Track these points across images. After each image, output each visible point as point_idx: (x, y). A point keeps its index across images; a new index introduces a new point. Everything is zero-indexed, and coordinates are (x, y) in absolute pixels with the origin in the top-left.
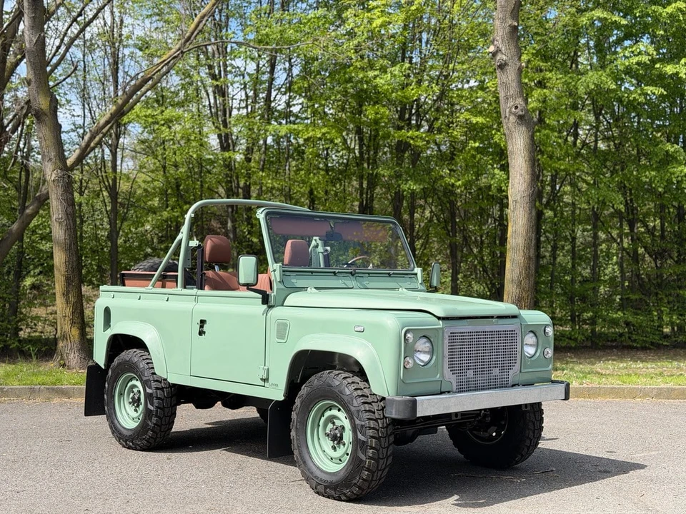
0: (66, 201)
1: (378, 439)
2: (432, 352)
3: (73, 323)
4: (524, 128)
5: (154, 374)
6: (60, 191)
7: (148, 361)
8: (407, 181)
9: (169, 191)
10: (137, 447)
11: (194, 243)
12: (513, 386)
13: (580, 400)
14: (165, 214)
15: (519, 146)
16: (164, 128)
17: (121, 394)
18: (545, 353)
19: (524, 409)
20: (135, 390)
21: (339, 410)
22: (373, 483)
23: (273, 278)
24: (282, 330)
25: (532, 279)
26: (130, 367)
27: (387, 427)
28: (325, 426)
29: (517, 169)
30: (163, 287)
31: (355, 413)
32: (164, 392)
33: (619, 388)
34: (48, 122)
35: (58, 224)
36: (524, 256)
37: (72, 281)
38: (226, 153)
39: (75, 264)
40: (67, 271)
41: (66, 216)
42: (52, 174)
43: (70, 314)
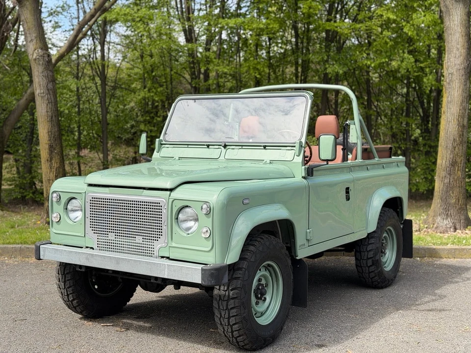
0: (47, 77)
6: (41, 69)
8: (333, 64)
9: (146, 75)
14: (142, 94)
15: (456, 22)
16: (139, 25)
29: (454, 43)
35: (40, 98)
36: (458, 125)
37: (55, 149)
38: (190, 45)
39: (57, 134)
40: (50, 140)
41: (47, 91)
42: (33, 53)
43: (54, 178)
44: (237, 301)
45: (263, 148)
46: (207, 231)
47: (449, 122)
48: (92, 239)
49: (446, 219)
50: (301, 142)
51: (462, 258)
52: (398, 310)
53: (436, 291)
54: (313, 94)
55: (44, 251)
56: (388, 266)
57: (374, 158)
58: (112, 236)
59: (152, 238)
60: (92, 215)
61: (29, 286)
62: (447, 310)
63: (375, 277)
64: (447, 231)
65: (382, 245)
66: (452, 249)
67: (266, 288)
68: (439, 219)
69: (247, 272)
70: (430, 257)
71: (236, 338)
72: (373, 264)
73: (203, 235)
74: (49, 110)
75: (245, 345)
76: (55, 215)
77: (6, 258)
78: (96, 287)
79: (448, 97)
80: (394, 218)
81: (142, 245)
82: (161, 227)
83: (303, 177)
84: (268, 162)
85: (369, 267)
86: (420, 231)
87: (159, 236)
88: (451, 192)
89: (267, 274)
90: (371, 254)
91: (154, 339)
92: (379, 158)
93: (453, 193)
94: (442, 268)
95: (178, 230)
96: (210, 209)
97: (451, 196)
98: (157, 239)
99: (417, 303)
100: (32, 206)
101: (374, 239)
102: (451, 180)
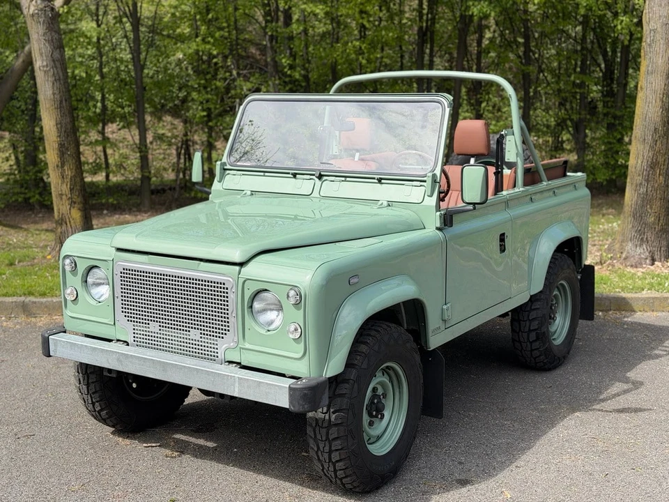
0: (51, 41)
3: (72, 203)
6: (41, 29)
9: (198, 17)
14: (193, 46)
35: (43, 73)
36: (662, 107)
37: (67, 149)
39: (69, 127)
40: (60, 136)
41: (52, 63)
42: (29, 6)
43: (68, 192)
44: (342, 428)
45: (376, 181)
46: (296, 330)
47: (649, 103)
48: (125, 329)
49: (640, 246)
50: (434, 176)
51: (663, 311)
52: (574, 411)
53: (628, 374)
54: (452, 98)
55: (55, 345)
56: (558, 337)
57: (541, 181)
58: (154, 327)
59: (215, 334)
60: (123, 294)
61: (38, 371)
62: (645, 410)
63: (540, 356)
64: (641, 264)
65: (551, 308)
66: (650, 298)
67: (383, 401)
68: (629, 246)
69: (356, 385)
70: (618, 310)
71: (341, 479)
72: (538, 339)
73: (291, 336)
74: (57, 92)
75: (355, 487)
76: (68, 291)
77: (3, 318)
78: (134, 385)
79: (648, 66)
80: (569, 267)
81: (200, 344)
82: (228, 318)
83: (437, 229)
84: (385, 204)
85: (531, 343)
86: (602, 264)
87: (224, 332)
88: (648, 207)
89: (385, 379)
90: (535, 325)
91: (220, 470)
92: (549, 180)
93: (651, 208)
94: (634, 331)
95: (253, 324)
96: (301, 297)
97: (648, 212)
98: (221, 335)
99: (602, 397)
100: (39, 213)
101: (539, 303)
102: (650, 189)
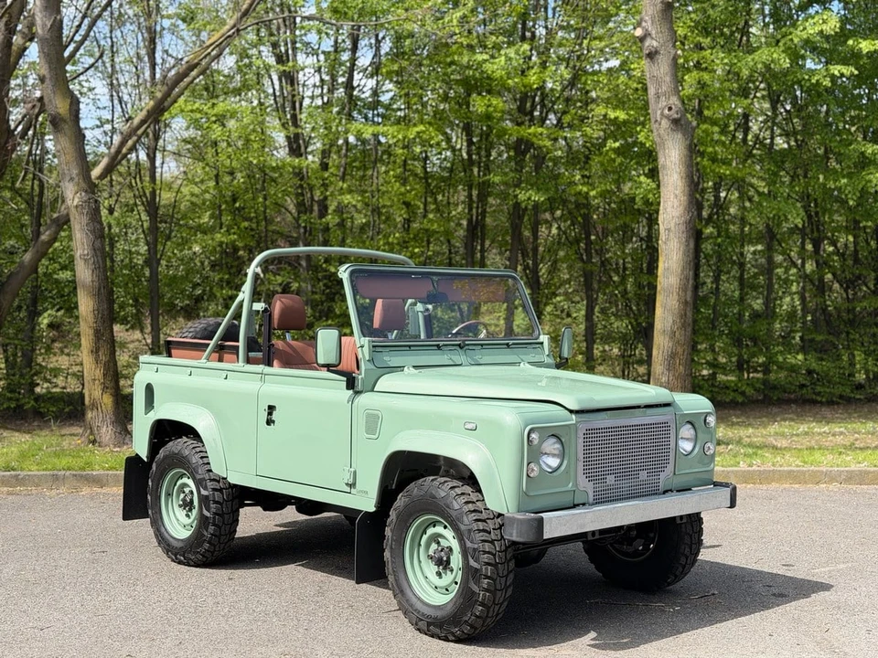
0: (93, 232)
1: (495, 565)
2: (562, 455)
3: (105, 388)
4: (680, 136)
5: (211, 471)
6: (85, 220)
7: (202, 454)
9: (223, 207)
10: (190, 562)
11: (259, 306)
12: (665, 492)
13: (749, 486)
15: (673, 159)
16: (215, 126)
17: (169, 495)
18: (706, 449)
19: (679, 522)
20: (187, 490)
21: (445, 527)
22: (489, 620)
23: (360, 356)
24: (373, 423)
25: (689, 329)
26: (179, 461)
27: (505, 551)
28: (428, 546)
29: (671, 188)
30: (220, 360)
31: (466, 534)
32: (223, 494)
33: (798, 471)
34: (67, 131)
35: (83, 262)
36: (678, 301)
37: (103, 335)
38: (297, 160)
39: (106, 313)
40: (96, 322)
41: (93, 252)
42: (73, 198)
43: (101, 377)
74: (96, 279)
79: (664, 262)
100: (34, 421)
102: (671, 379)
